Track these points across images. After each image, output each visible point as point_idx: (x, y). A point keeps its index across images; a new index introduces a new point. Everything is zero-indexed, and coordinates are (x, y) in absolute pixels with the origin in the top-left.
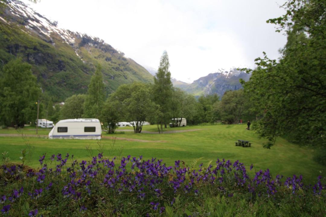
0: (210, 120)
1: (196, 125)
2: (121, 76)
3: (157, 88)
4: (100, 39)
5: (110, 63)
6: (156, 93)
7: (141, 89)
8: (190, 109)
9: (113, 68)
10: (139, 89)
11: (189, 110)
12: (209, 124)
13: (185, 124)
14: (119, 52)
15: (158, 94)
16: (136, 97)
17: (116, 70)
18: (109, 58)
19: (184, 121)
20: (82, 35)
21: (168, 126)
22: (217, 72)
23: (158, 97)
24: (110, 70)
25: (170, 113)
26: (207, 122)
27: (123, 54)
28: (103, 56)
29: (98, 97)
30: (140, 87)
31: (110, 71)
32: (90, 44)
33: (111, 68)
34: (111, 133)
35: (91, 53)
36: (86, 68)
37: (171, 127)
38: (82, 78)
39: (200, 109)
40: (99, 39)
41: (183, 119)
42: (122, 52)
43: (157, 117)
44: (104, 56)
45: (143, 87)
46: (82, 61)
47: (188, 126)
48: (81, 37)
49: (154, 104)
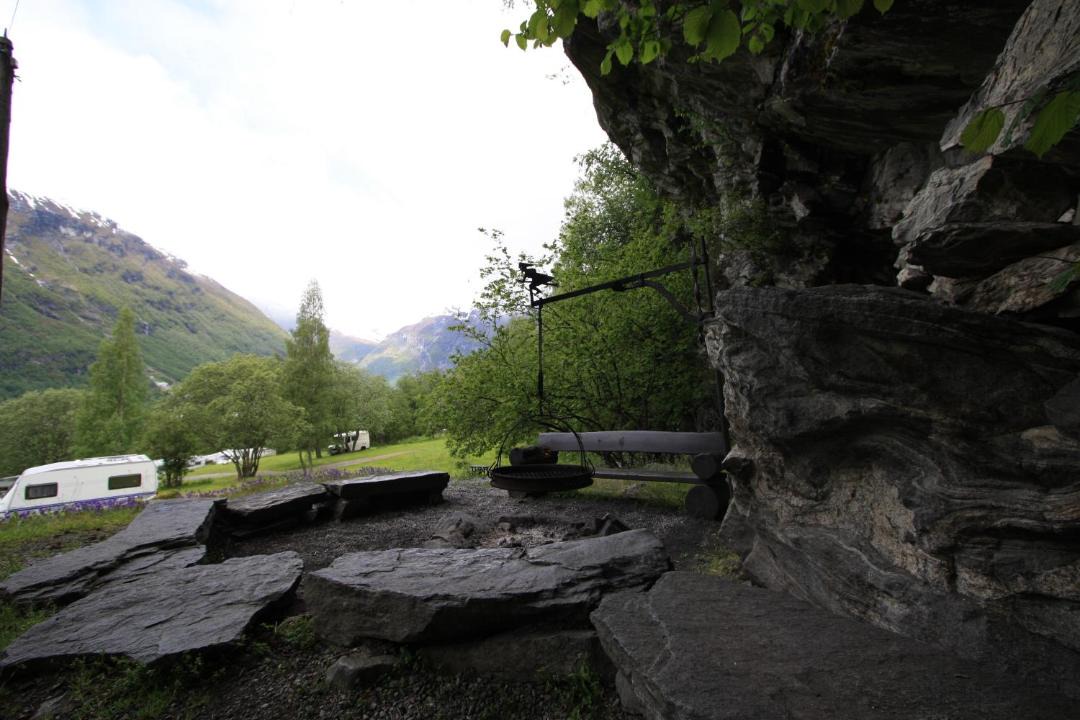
0: (425, 428)
1: (395, 443)
2: (176, 323)
3: (295, 369)
4: (104, 219)
5: (137, 286)
6: (293, 380)
7: (256, 373)
8: (376, 409)
9: (148, 301)
10: (251, 373)
11: (375, 412)
12: (423, 437)
13: (367, 445)
14: (169, 259)
15: (299, 382)
16: (244, 392)
17: (159, 309)
18: (133, 273)
19: (364, 438)
20: (36, 202)
21: (324, 454)
22: (442, 314)
23: (298, 389)
24: (140, 306)
25: (328, 423)
26: (420, 435)
27: (183, 263)
28: (114, 266)
29: (124, 396)
30: (253, 369)
31: (140, 310)
32: (63, 230)
33: (140, 303)
34: (174, 485)
35: (67, 256)
36: (47, 302)
37: (333, 455)
38: (31, 330)
39: (403, 406)
40: (98, 217)
41: (360, 432)
42: (178, 258)
43: (299, 434)
44: (115, 268)
45: (261, 368)
46: (33, 279)
47: (375, 448)
48: (29, 207)
49: (289, 405)
